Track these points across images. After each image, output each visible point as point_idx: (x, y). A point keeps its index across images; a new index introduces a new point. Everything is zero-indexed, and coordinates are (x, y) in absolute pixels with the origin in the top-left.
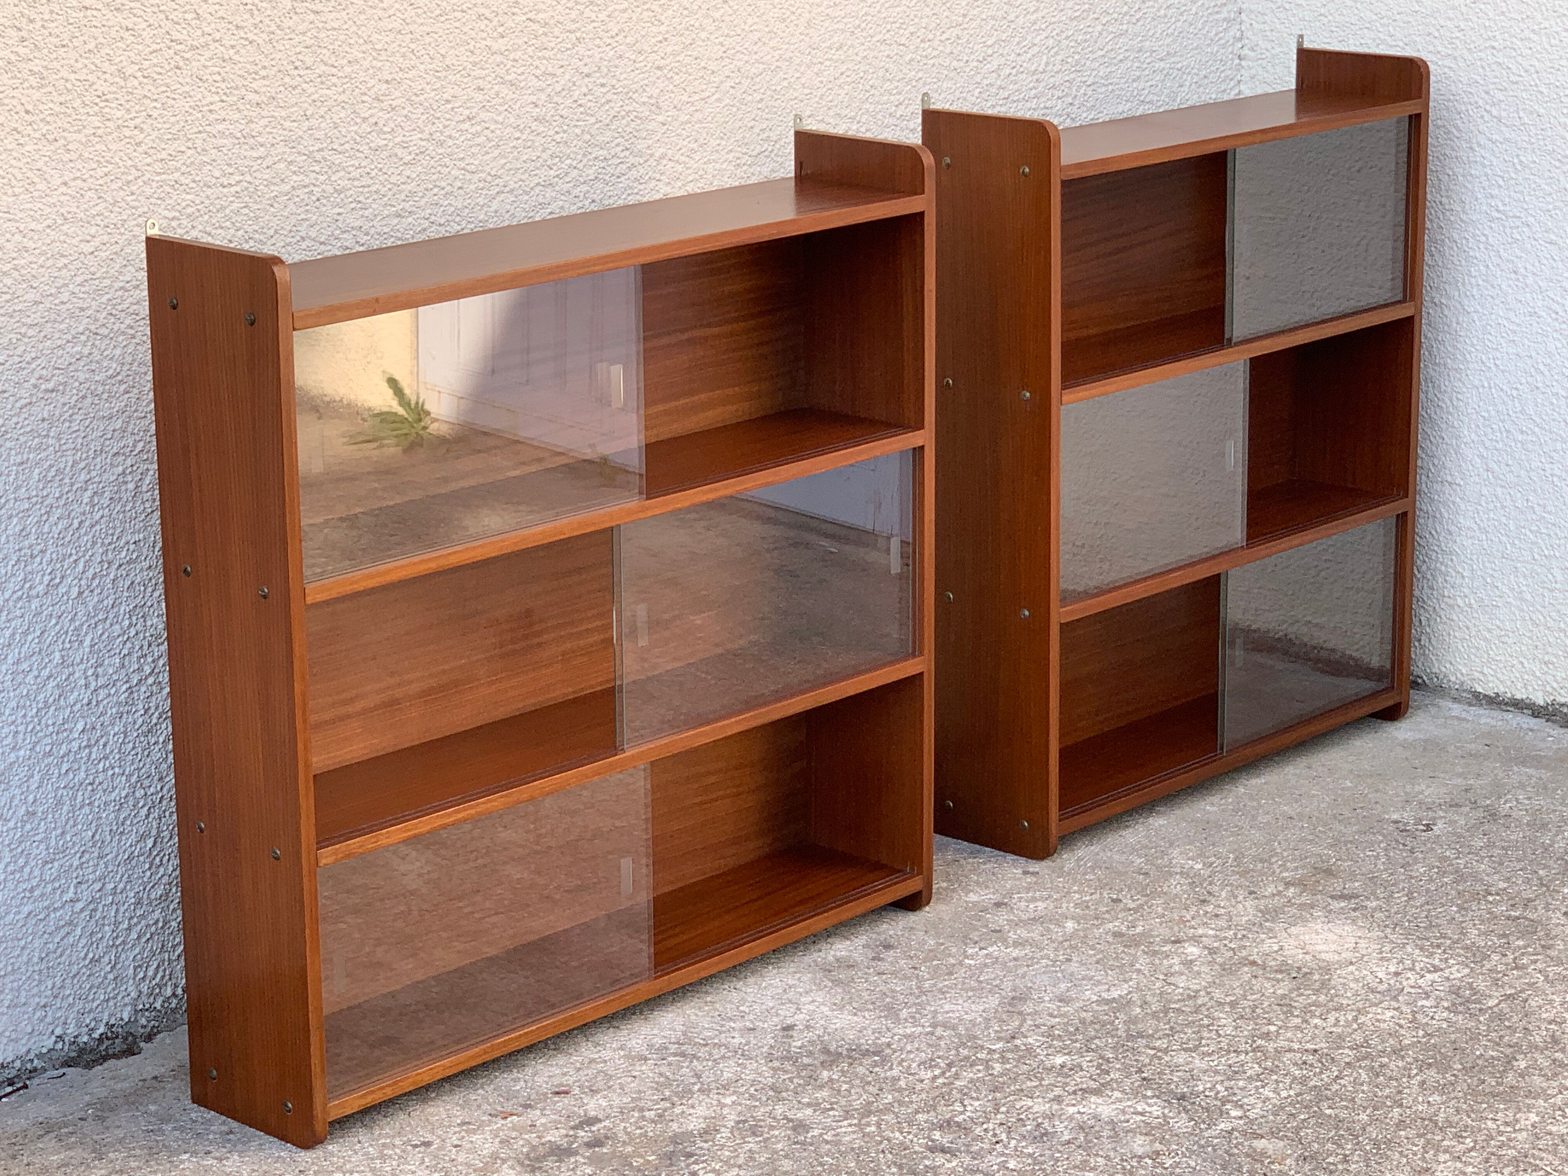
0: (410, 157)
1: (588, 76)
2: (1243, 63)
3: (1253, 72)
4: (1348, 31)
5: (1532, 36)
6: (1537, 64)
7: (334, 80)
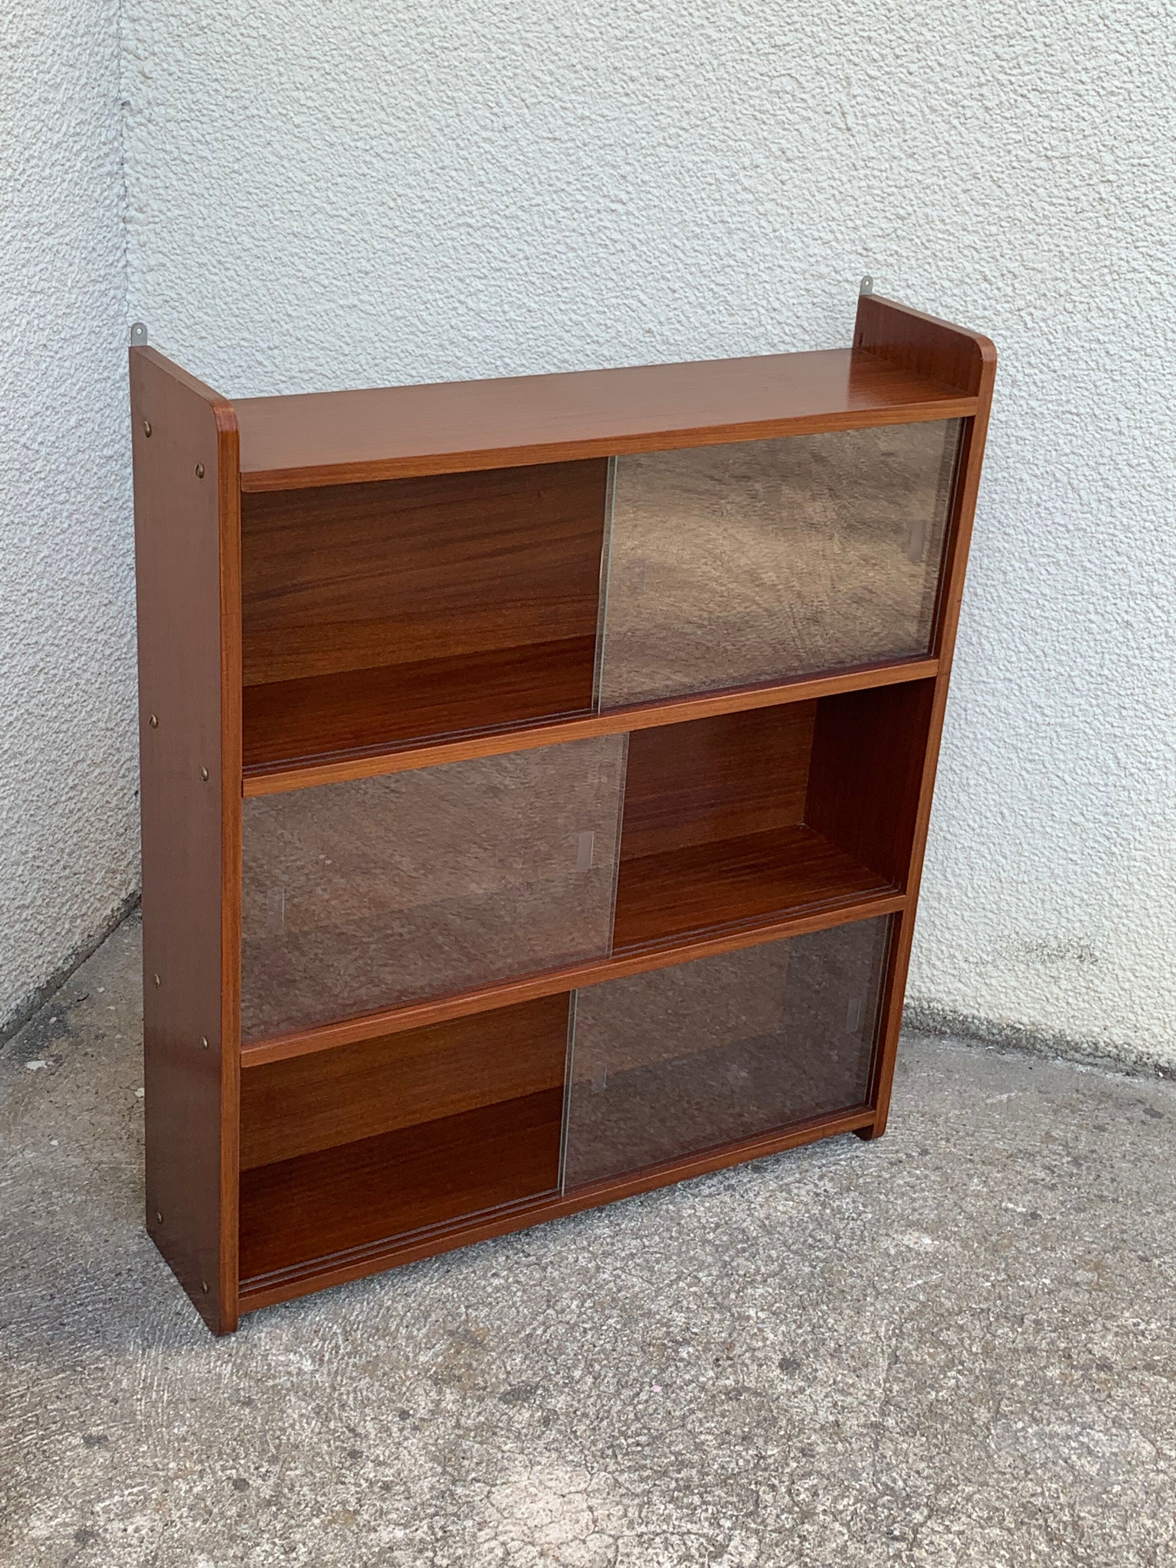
2: (129, 227)
3: (143, 238)
4: (272, 194)
5: (520, 213)
6: (526, 248)
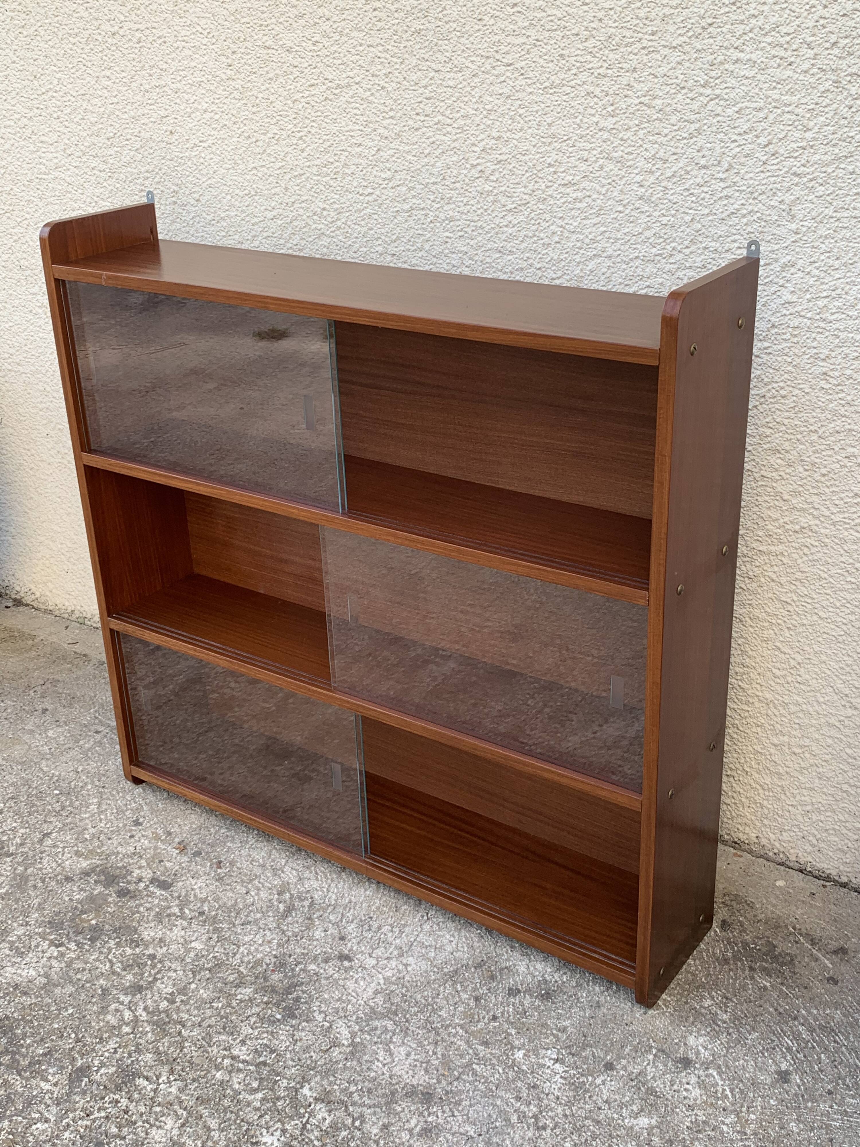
0: (513, 206)
1: (704, 167)
7: (449, 129)
